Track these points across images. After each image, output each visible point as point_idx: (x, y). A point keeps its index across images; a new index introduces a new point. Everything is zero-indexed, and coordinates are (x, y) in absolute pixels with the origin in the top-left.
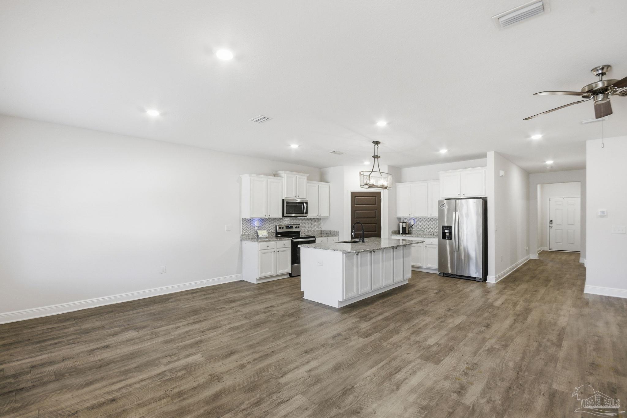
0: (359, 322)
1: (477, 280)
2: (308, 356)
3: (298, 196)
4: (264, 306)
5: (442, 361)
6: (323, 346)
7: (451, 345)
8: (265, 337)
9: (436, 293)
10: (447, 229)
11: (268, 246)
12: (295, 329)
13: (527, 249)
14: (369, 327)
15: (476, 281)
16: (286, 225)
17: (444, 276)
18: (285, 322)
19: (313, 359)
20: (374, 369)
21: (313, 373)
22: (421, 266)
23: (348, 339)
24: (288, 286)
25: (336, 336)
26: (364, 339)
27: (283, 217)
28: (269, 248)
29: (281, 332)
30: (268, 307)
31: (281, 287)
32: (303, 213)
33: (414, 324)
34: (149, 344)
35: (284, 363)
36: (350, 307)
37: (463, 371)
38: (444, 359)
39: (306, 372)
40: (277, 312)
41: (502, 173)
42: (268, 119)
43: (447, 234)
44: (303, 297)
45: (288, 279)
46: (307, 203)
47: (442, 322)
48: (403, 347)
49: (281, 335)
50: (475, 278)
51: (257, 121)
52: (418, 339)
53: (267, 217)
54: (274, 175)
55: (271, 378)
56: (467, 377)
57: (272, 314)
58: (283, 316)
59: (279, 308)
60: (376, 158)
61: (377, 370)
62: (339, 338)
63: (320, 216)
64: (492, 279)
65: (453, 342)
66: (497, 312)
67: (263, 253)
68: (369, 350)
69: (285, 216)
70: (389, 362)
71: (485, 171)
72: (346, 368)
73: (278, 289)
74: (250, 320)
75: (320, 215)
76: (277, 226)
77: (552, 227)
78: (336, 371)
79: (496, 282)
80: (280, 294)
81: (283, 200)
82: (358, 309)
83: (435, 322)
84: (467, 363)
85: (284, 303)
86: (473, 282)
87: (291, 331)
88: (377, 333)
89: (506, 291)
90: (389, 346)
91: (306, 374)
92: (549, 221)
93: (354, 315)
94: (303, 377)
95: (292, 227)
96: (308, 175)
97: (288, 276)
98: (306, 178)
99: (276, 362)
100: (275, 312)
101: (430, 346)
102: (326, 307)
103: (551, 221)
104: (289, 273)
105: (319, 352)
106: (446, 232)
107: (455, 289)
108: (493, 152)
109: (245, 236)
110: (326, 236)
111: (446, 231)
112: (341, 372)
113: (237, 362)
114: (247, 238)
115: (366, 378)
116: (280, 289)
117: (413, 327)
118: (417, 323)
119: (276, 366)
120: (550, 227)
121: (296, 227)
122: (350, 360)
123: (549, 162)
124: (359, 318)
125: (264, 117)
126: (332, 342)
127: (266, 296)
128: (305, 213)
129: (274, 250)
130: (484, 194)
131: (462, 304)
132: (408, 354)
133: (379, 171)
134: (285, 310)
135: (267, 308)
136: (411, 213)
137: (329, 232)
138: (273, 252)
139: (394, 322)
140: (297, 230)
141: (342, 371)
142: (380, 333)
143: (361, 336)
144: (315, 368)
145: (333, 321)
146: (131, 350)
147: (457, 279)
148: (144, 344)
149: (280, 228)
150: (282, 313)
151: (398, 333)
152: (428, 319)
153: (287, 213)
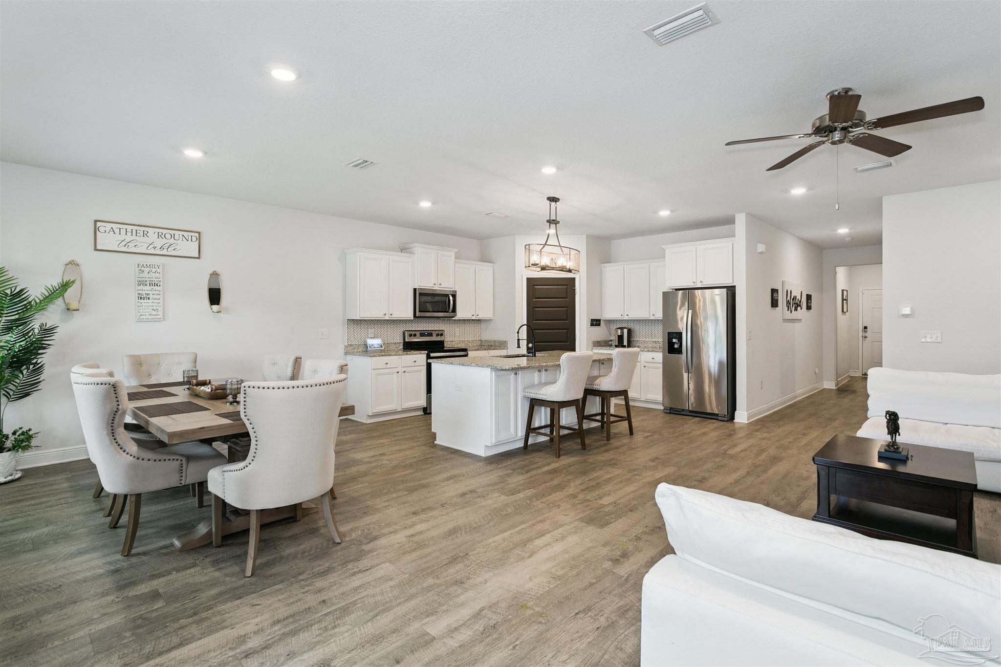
0: (509, 475)
1: (720, 418)
2: (415, 519)
3: (440, 284)
4: (371, 453)
5: (611, 523)
6: (442, 505)
7: (635, 505)
8: (358, 494)
9: (647, 437)
10: (675, 338)
11: (387, 364)
12: (408, 485)
13: (817, 372)
14: (522, 481)
15: (717, 419)
16: (421, 331)
17: (670, 413)
18: (396, 475)
19: (422, 521)
20: (506, 534)
21: (415, 539)
22: (637, 397)
23: (483, 497)
24: (417, 427)
25: (466, 494)
26: (507, 497)
27: (414, 317)
28: (388, 366)
29: (386, 488)
30: (376, 456)
31: (405, 427)
32: (448, 312)
33: (592, 477)
34: (181, 503)
35: (377, 527)
36: (502, 456)
37: (635, 536)
38: (614, 522)
39: (405, 537)
40: (388, 462)
41: (761, 248)
42: (371, 163)
43: (676, 346)
44: (435, 442)
45: (421, 417)
46: (454, 296)
47: (635, 475)
48: (561, 507)
49: (384, 492)
50: (717, 415)
51: (356, 166)
52: (588, 497)
53: (387, 318)
54: (402, 250)
55: (352, 545)
56: (637, 543)
57: (380, 464)
58: (396, 467)
59: (392, 457)
60: (553, 223)
61: (511, 534)
62: (471, 496)
63: (478, 317)
64: (742, 416)
65: (639, 501)
66: (727, 462)
67: (378, 375)
68: (509, 510)
69: (417, 315)
70: (533, 525)
71: (733, 244)
72: (466, 532)
73: (401, 431)
74: (343, 473)
75: (478, 315)
76: (406, 332)
77: (866, 337)
78: (449, 536)
79: (748, 420)
80: (400, 438)
81: (415, 290)
82: (514, 459)
83: (625, 475)
84: (646, 527)
85: (401, 450)
86: (713, 421)
87: (401, 487)
88: (530, 489)
89: (759, 433)
90: (541, 506)
91: (405, 539)
92: (861, 328)
93: (506, 466)
94: (398, 543)
95: (430, 335)
96: (456, 250)
97: (421, 413)
98: (453, 254)
99: (366, 525)
100: (384, 462)
101: (603, 506)
102: (466, 454)
103: (866, 328)
104: (423, 408)
105: (435, 513)
106: (675, 343)
107: (680, 431)
108: (745, 214)
109: (353, 348)
110: (485, 349)
111: (674, 340)
112: (457, 537)
113: (308, 525)
114: (355, 351)
115: (490, 544)
116: (402, 431)
117: (588, 482)
118: (597, 477)
119: (364, 530)
120: (864, 338)
121: (437, 335)
122: (476, 523)
123: (843, 231)
124: (512, 470)
125: (366, 160)
126: (458, 500)
127: (377, 440)
128: (452, 312)
129: (397, 370)
130: (731, 282)
131: (679, 452)
132: (566, 515)
133: (558, 245)
134: (401, 459)
135: (374, 456)
136: (624, 313)
137: (492, 344)
138: (395, 374)
139: (563, 475)
140: (439, 339)
141: (459, 536)
142: (535, 489)
143: (504, 494)
144: (421, 533)
145: (470, 474)
146: (153, 510)
147: (691, 418)
148: (174, 504)
149: (411, 335)
150: (396, 462)
151: (563, 489)
152: (616, 472)
153: (420, 311)
